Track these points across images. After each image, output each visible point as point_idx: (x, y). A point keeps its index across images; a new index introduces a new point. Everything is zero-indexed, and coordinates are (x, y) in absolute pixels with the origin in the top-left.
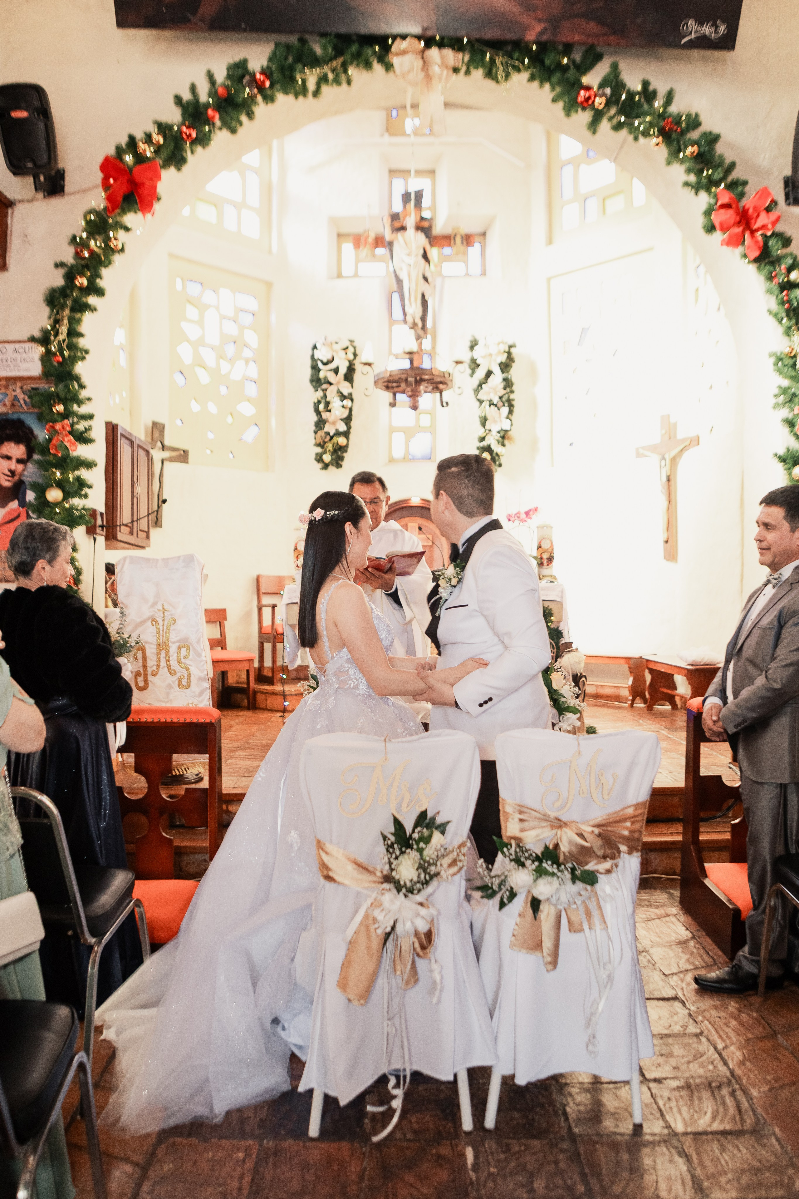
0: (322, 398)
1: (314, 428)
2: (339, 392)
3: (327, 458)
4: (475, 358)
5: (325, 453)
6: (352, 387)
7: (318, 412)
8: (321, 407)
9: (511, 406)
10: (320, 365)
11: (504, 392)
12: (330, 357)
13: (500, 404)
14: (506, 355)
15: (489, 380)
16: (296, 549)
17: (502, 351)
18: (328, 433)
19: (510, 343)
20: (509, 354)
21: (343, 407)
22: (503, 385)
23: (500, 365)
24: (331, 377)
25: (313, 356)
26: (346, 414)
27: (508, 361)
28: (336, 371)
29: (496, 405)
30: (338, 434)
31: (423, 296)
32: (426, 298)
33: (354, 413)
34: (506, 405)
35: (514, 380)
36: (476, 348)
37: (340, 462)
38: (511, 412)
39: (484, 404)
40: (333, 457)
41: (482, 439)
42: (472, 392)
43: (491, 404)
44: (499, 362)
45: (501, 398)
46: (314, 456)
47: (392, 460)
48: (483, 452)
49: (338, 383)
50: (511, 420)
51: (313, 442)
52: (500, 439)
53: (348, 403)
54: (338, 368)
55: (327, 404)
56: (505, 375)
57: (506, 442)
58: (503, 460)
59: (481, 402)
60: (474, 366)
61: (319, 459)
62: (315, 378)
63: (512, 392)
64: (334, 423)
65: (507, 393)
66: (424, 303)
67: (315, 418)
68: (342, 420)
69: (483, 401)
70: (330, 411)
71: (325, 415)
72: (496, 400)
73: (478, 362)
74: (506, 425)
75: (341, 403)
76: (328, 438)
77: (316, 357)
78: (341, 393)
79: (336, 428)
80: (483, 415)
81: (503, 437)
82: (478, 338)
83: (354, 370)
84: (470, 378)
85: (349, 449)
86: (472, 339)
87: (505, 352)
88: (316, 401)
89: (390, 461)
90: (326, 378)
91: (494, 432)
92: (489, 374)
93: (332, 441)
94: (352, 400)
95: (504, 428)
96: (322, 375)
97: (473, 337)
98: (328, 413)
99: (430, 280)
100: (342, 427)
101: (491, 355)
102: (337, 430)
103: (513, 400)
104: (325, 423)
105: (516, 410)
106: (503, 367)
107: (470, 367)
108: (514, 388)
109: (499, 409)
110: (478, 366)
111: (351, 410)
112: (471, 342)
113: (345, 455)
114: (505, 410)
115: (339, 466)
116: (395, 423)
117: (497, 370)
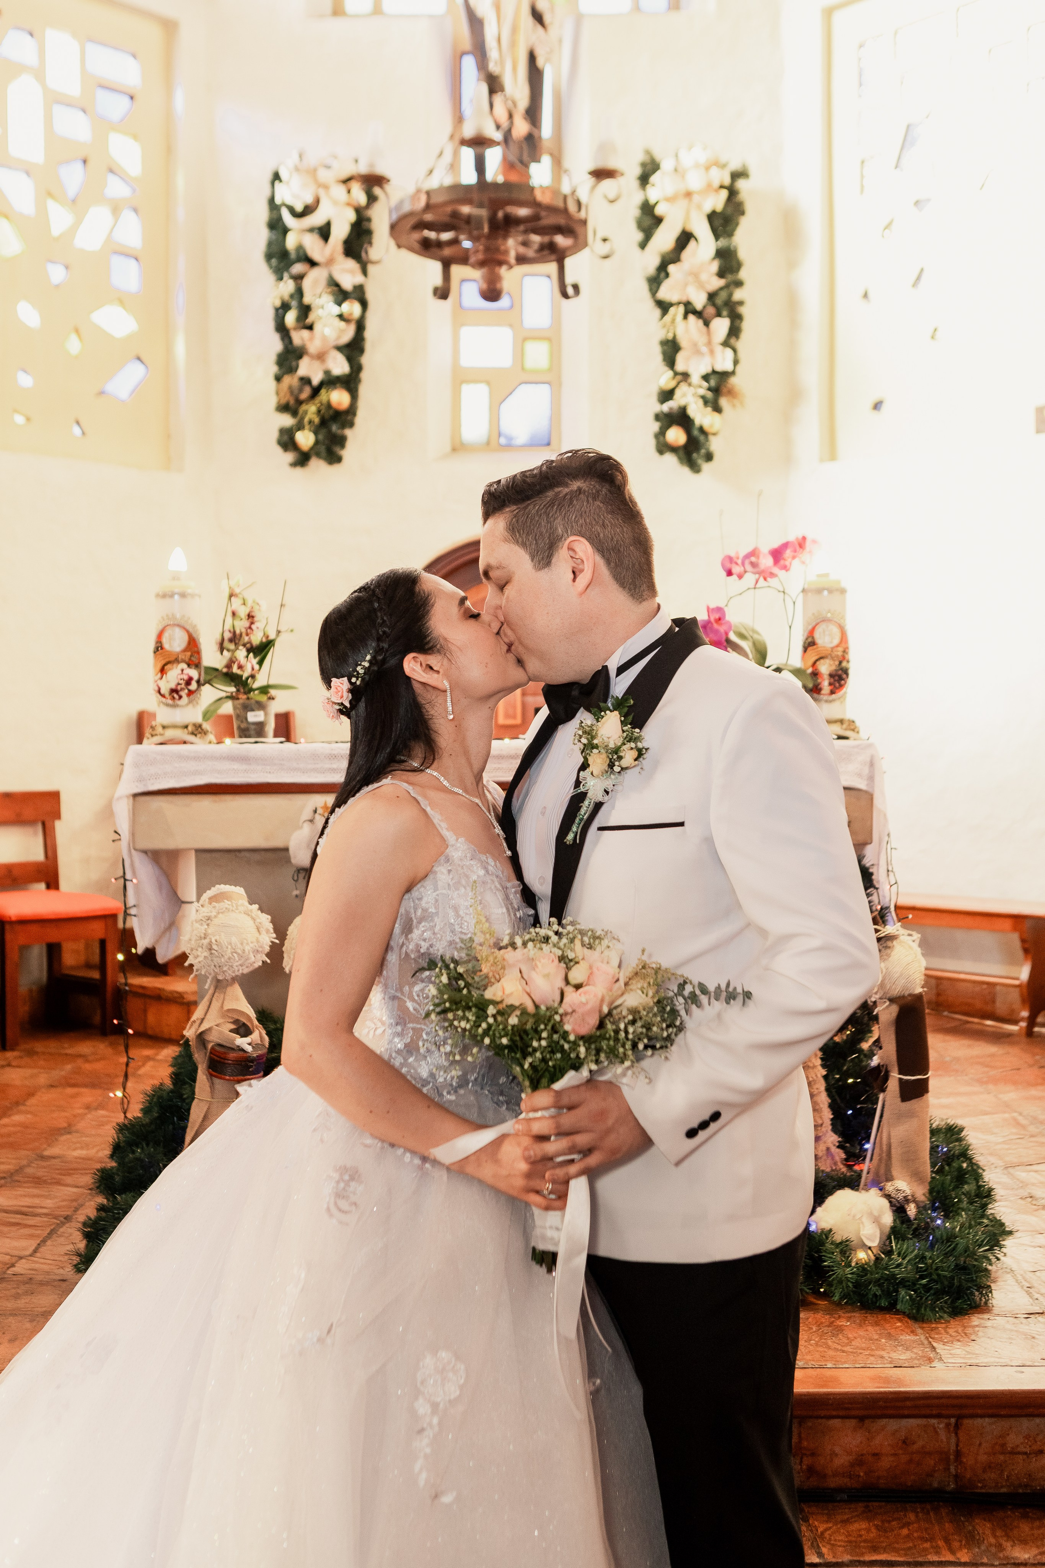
0: (292, 296)
1: (274, 369)
2: (334, 285)
3: (305, 439)
4: (652, 201)
5: (300, 427)
6: (365, 272)
7: (282, 329)
8: (291, 318)
9: (736, 318)
10: (288, 219)
11: (721, 282)
12: (309, 200)
13: (711, 310)
14: (724, 194)
15: (686, 254)
16: (159, 648)
17: (716, 184)
18: (306, 381)
19: (735, 165)
20: (732, 192)
21: (341, 317)
22: (715, 266)
23: (712, 217)
24: (313, 246)
25: (272, 200)
26: (348, 334)
27: (729, 211)
28: (324, 232)
29: (699, 314)
30: (331, 381)
31: (532, 58)
32: (540, 62)
33: (368, 334)
34: (725, 313)
35: (742, 254)
36: (653, 179)
37: (337, 449)
38: (734, 331)
39: (672, 310)
40: (321, 437)
41: (667, 395)
42: (644, 287)
43: (689, 309)
44: (708, 208)
45: (712, 296)
46: (275, 435)
47: (458, 447)
48: (669, 426)
49: (330, 262)
50: (735, 351)
51: (273, 401)
52: (709, 395)
53: (352, 308)
54: (328, 225)
55: (305, 310)
56: (722, 242)
57: (723, 402)
58: (715, 445)
59: (664, 307)
60: (648, 222)
61: (287, 441)
62: (275, 249)
63: (739, 284)
64: (321, 357)
65: (727, 286)
66: (535, 75)
67: (276, 345)
68: (339, 349)
69: (671, 305)
70: (310, 328)
71: (299, 337)
72: (699, 301)
73: (658, 211)
74: (724, 361)
75: (336, 310)
76: (306, 393)
77: (278, 201)
78: (337, 285)
79: (324, 367)
80: (670, 336)
81: (717, 391)
82: (658, 156)
83: (369, 233)
84: (637, 250)
85: (359, 419)
86: (647, 159)
87: (722, 187)
88: (278, 303)
89: (454, 450)
90: (300, 248)
91: (695, 378)
92: (685, 238)
93: (317, 400)
94: (364, 304)
95: (719, 368)
96: (291, 242)
97: (648, 152)
98: (305, 333)
99: (547, 19)
100: (339, 366)
101: (688, 195)
102: (327, 373)
103: (741, 303)
104: (300, 357)
105: (746, 326)
106: (717, 223)
107: (640, 226)
108: (743, 274)
109: (707, 324)
110: (659, 220)
111: (360, 326)
112: (643, 165)
113: (348, 432)
114: (721, 326)
115: (333, 458)
116: (467, 361)
117: (702, 230)
